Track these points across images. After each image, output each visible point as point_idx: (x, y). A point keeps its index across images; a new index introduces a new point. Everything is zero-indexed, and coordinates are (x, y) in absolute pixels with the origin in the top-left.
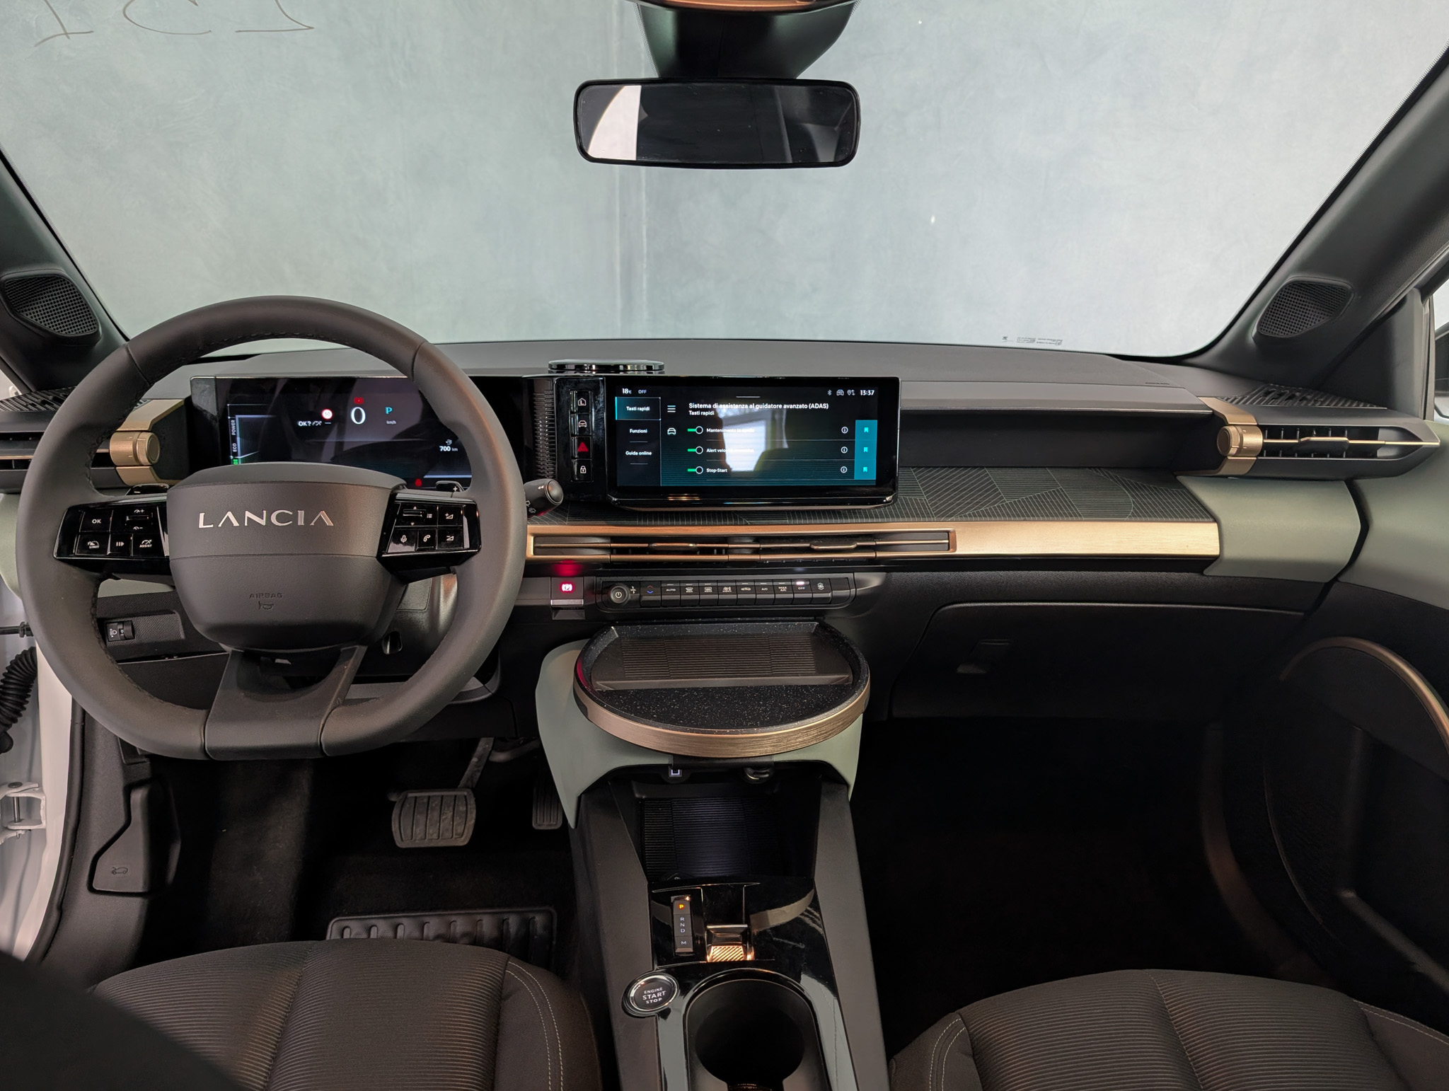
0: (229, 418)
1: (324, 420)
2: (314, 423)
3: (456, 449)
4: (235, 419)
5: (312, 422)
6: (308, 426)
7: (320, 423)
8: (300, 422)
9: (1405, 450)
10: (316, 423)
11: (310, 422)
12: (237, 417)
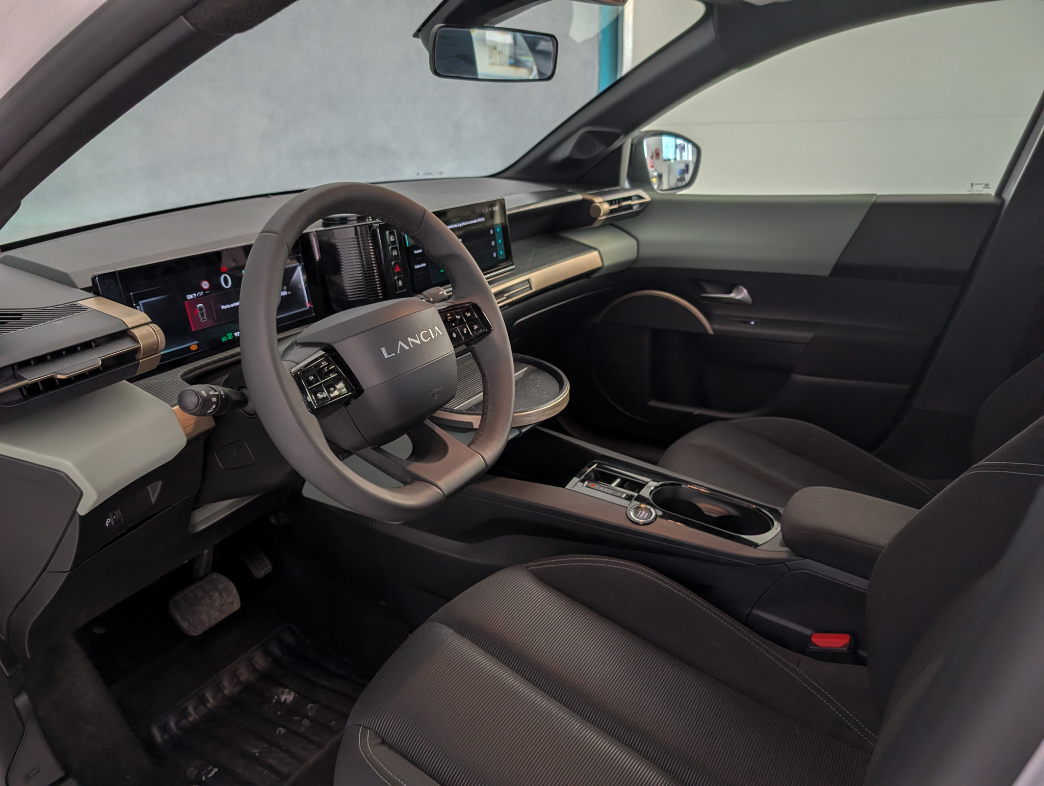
0: (134, 305)
1: (204, 290)
2: (198, 295)
3: (290, 293)
4: (139, 305)
5: (196, 294)
6: (194, 298)
7: (202, 293)
8: (188, 296)
9: (641, 204)
10: (199, 294)
11: (195, 294)
12: (141, 302)
